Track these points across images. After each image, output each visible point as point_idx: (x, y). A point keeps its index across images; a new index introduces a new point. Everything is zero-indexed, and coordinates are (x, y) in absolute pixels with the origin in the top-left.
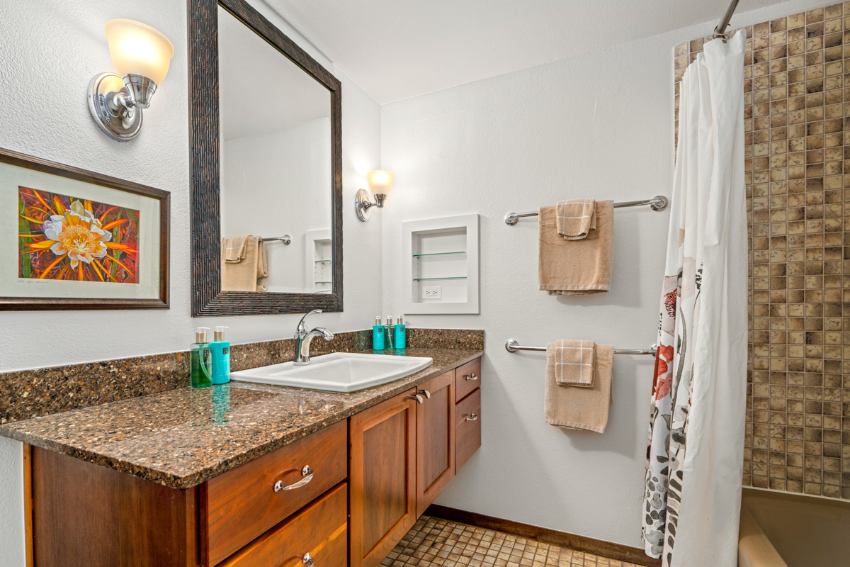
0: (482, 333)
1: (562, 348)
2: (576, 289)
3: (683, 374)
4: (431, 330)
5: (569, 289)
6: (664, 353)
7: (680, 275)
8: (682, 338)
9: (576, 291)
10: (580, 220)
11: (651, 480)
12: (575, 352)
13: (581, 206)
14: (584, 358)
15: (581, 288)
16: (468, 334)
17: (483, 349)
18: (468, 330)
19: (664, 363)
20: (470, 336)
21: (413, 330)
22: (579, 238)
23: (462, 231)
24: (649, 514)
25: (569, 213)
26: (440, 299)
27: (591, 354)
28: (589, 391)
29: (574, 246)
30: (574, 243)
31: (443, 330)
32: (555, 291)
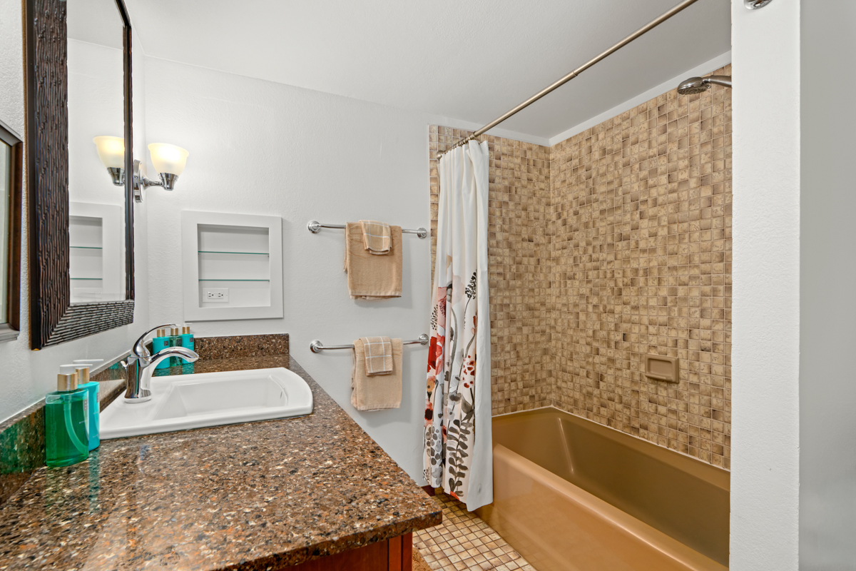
0: (286, 338)
1: (369, 344)
2: (378, 295)
3: (456, 354)
4: (225, 338)
5: (373, 295)
6: (440, 341)
7: (450, 286)
8: (454, 330)
9: (377, 297)
10: (381, 239)
11: (435, 433)
12: (379, 346)
13: (381, 228)
14: (386, 350)
15: (382, 294)
16: (272, 339)
17: (288, 353)
18: (272, 335)
19: (441, 348)
20: (274, 341)
21: (201, 340)
22: (381, 253)
23: (265, 231)
24: (434, 457)
25: (374, 232)
26: (228, 303)
27: (390, 346)
28: (388, 377)
29: (375, 259)
30: (376, 257)
31: (242, 337)
32: (361, 296)
